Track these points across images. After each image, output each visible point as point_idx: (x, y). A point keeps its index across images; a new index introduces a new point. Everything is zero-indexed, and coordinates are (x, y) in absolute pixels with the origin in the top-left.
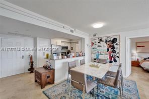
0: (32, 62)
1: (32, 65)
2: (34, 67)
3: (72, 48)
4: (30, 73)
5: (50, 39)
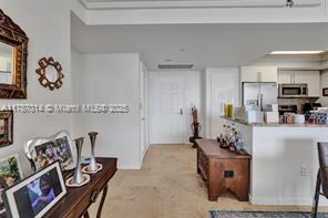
1: (196, 131)
2: (200, 135)
5: (239, 68)
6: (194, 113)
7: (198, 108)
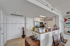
0: (24, 32)
1: (24, 33)
2: (25, 34)
3: (45, 24)
4: (23, 38)
5: (34, 18)
6: (23, 29)
7: (24, 27)
